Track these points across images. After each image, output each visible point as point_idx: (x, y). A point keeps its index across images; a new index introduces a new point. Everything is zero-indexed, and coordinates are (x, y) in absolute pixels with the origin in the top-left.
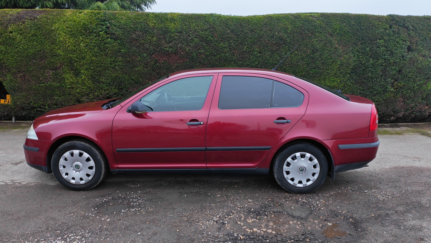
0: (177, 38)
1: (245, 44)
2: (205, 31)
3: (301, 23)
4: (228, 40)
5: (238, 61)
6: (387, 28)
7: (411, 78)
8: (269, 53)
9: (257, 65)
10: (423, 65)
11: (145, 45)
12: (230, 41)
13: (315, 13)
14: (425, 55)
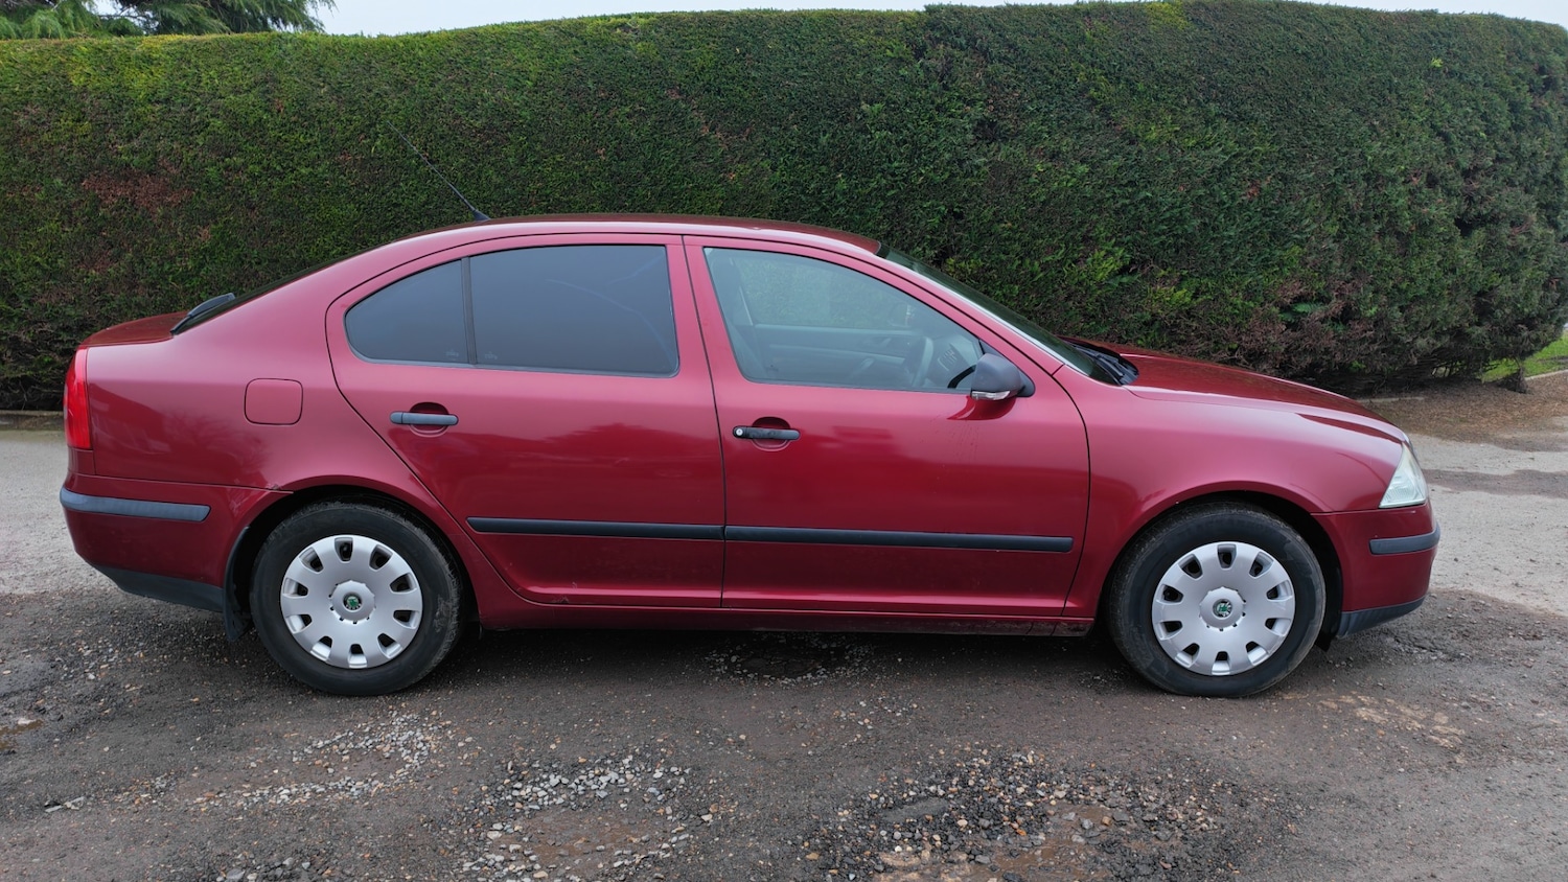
0: (152, 119)
1: (377, 134)
2: (246, 91)
3: (576, 52)
4: (319, 122)
5: (358, 192)
6: (901, 59)
7: (1008, 239)
8: (462, 160)
9: (426, 203)
10: (1052, 190)
11: (57, 150)
12: (327, 122)
13: (641, 16)
14: (1059, 153)
